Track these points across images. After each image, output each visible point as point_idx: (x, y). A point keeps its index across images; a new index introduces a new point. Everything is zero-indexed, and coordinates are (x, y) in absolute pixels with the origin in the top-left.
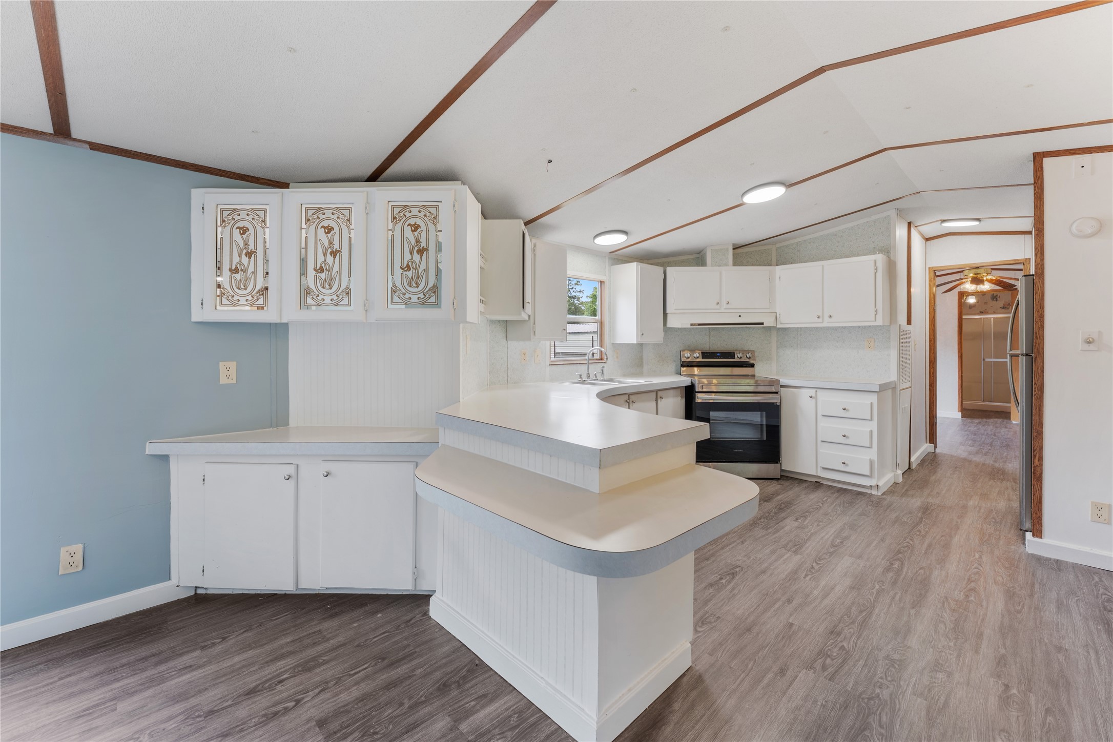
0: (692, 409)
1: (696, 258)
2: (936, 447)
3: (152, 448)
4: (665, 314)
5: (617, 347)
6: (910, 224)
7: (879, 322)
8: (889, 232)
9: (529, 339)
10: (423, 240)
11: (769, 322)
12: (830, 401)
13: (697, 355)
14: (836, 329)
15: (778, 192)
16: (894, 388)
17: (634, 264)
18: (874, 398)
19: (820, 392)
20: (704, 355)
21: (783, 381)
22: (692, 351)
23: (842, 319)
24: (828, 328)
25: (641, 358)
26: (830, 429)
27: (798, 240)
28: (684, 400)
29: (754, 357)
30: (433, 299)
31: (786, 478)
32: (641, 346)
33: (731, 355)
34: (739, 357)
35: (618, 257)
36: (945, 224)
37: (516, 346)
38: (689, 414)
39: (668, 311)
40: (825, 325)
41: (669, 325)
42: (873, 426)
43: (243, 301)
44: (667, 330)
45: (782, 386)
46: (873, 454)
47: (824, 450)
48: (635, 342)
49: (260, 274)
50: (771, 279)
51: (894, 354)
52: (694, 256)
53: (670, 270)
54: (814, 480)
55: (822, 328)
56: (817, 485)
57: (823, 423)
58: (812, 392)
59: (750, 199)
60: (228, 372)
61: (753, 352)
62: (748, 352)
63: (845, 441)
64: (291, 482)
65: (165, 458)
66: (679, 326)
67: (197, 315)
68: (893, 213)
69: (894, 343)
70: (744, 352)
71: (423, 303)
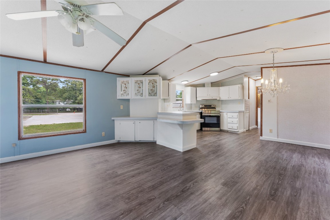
0: (202, 117)
1: (203, 85)
2: (258, 126)
3: (113, 119)
4: (196, 97)
5: (186, 104)
6: (249, 78)
7: (240, 98)
8: (243, 80)
9: (169, 102)
10: (154, 85)
11: (218, 99)
12: (230, 115)
13: (203, 106)
14: (232, 100)
15: (217, 74)
16: (244, 112)
17: (190, 87)
18: (238, 114)
19: (228, 113)
20: (205, 106)
21: (221, 111)
22: (202, 105)
23: (233, 98)
24: (230, 100)
25: (191, 107)
26: (230, 120)
27: (225, 81)
28: (200, 115)
29: (215, 106)
30: (156, 95)
31: (221, 131)
32: (191, 104)
33: (211, 106)
34: (212, 106)
35: (187, 86)
36: (257, 77)
37: (166, 104)
38: (201, 118)
39: (197, 97)
40: (229, 99)
41: (197, 100)
42: (238, 119)
43: (125, 95)
44: (197, 101)
45: (220, 112)
46: (237, 125)
47: (229, 125)
48: (190, 103)
49: (128, 91)
50: (219, 90)
51: (244, 105)
52: (202, 85)
53: (197, 88)
54: (227, 131)
55: (229, 100)
56: (227, 132)
57: (229, 119)
58: (226, 113)
59: (211, 75)
60: (122, 107)
61: (215, 105)
62: (214, 105)
63: (232, 123)
64: (134, 124)
65: (114, 120)
66: (199, 100)
67: (118, 98)
68: (243, 76)
69: (244, 103)
70: (213, 105)
71: (154, 96)
